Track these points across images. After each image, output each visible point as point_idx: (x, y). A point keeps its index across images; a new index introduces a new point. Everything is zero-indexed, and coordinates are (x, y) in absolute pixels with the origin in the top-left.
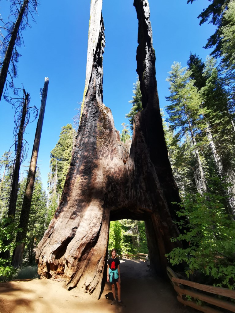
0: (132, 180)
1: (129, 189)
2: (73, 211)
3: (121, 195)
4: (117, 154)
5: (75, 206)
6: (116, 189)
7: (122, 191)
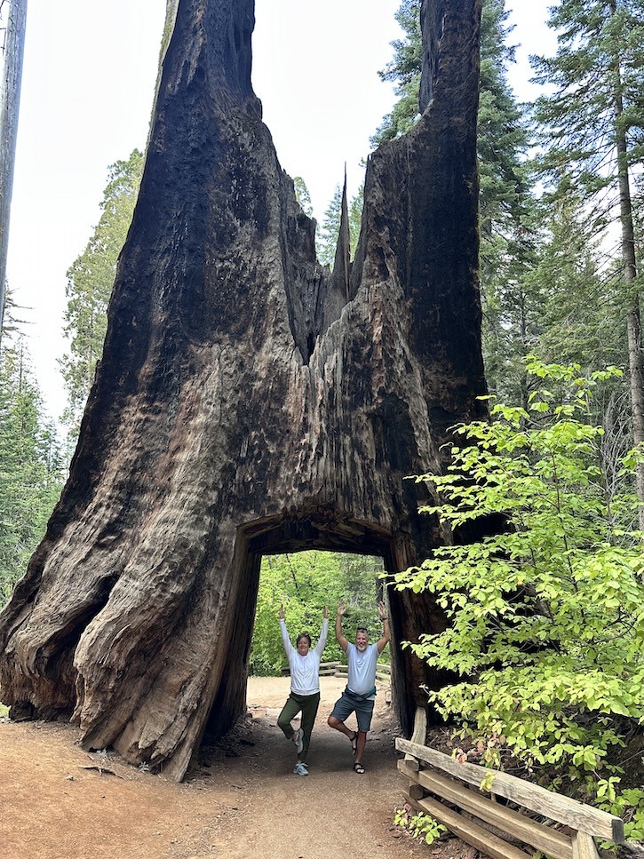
2: (106, 521)
3: (282, 476)
4: (281, 325)
5: (115, 503)
6: (263, 453)
7: (287, 460)
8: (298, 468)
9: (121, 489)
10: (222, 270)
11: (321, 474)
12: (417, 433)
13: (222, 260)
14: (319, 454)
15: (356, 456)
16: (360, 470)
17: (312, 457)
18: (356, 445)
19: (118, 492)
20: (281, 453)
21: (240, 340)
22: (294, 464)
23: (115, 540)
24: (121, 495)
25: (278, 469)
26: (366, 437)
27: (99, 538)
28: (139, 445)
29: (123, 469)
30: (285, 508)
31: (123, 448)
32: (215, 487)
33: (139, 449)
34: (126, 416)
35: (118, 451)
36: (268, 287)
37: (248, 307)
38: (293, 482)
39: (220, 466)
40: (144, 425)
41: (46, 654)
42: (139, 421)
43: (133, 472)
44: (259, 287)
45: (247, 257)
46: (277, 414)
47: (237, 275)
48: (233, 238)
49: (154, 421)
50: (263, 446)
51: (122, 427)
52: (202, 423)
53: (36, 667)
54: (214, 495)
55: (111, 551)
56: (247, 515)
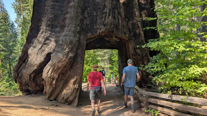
0: (110, 6)
1: (106, 16)
2: (46, 37)
3: (98, 22)
5: (47, 31)
6: (92, 15)
7: (99, 17)
8: (103, 19)
9: (49, 27)
11: (110, 21)
14: (109, 15)
15: (119, 16)
17: (107, 16)
18: (119, 13)
20: (97, 15)
22: (102, 18)
23: (49, 42)
24: (49, 29)
25: (97, 20)
26: (122, 10)
27: (44, 42)
28: (53, 13)
29: (48, 20)
30: (100, 32)
31: (48, 14)
32: (79, 26)
33: (53, 14)
34: (47, 4)
35: (46, 15)
38: (102, 24)
39: (80, 19)
40: (54, 6)
41: (32, 76)
42: (52, 5)
43: (52, 21)
46: (95, 3)
49: (57, 5)
50: (92, 13)
51: (46, 7)
52: (73, 5)
53: (30, 79)
54: (79, 28)
55: (48, 46)
56: (89, 34)
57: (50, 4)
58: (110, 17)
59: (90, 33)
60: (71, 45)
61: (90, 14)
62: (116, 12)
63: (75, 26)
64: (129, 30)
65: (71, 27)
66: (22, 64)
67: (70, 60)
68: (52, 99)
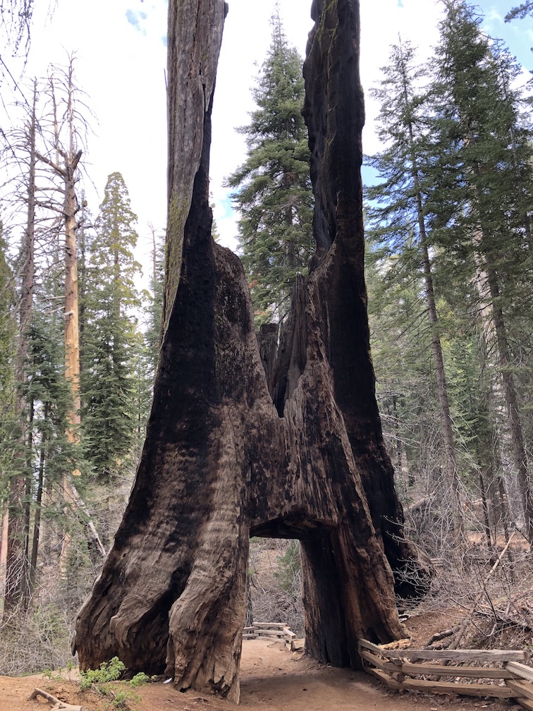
0: (299, 457)
1: (292, 478)
2: (168, 533)
3: (275, 492)
4: (264, 390)
5: (171, 520)
6: (262, 478)
7: (277, 481)
8: (286, 486)
9: (174, 510)
10: (224, 356)
11: (300, 490)
12: (347, 458)
13: (224, 350)
14: (298, 477)
15: (315, 477)
16: (318, 486)
17: (294, 479)
18: (315, 469)
19: (172, 512)
20: (273, 476)
21: (239, 402)
22: (284, 484)
23: (175, 546)
24: (175, 514)
25: (272, 488)
26: (320, 464)
27: (165, 545)
28: (183, 478)
29: (173, 496)
30: (280, 514)
31: (171, 481)
32: (238, 505)
33: (183, 481)
34: (169, 459)
35: (166, 483)
36: (253, 366)
37: (242, 380)
38: (284, 496)
39: (240, 489)
40: (185, 464)
41: (135, 630)
42: (181, 462)
43: (182, 498)
44: (248, 366)
45: (238, 347)
46: (268, 451)
47: (234, 359)
48: (229, 335)
49: (191, 462)
50: (262, 473)
51: (166, 467)
52: (226, 462)
53: (128, 640)
54: (238, 509)
55: (173, 553)
56: (256, 520)
57: (177, 460)
58: (300, 480)
59: (259, 518)
60: (228, 551)
61: (258, 477)
62: (309, 467)
63: (232, 507)
64: (338, 503)
65: (227, 510)
66: (99, 601)
67: (227, 585)
68: (185, 685)
